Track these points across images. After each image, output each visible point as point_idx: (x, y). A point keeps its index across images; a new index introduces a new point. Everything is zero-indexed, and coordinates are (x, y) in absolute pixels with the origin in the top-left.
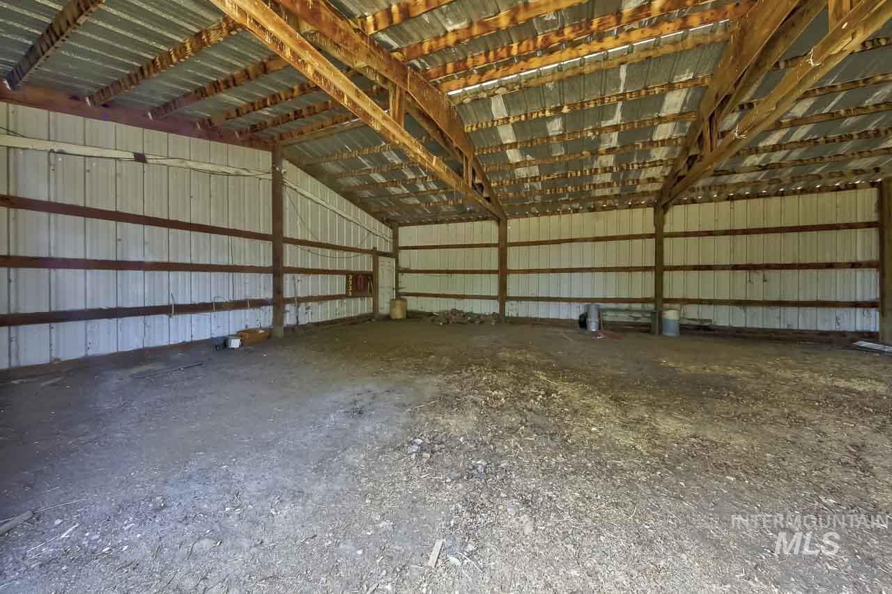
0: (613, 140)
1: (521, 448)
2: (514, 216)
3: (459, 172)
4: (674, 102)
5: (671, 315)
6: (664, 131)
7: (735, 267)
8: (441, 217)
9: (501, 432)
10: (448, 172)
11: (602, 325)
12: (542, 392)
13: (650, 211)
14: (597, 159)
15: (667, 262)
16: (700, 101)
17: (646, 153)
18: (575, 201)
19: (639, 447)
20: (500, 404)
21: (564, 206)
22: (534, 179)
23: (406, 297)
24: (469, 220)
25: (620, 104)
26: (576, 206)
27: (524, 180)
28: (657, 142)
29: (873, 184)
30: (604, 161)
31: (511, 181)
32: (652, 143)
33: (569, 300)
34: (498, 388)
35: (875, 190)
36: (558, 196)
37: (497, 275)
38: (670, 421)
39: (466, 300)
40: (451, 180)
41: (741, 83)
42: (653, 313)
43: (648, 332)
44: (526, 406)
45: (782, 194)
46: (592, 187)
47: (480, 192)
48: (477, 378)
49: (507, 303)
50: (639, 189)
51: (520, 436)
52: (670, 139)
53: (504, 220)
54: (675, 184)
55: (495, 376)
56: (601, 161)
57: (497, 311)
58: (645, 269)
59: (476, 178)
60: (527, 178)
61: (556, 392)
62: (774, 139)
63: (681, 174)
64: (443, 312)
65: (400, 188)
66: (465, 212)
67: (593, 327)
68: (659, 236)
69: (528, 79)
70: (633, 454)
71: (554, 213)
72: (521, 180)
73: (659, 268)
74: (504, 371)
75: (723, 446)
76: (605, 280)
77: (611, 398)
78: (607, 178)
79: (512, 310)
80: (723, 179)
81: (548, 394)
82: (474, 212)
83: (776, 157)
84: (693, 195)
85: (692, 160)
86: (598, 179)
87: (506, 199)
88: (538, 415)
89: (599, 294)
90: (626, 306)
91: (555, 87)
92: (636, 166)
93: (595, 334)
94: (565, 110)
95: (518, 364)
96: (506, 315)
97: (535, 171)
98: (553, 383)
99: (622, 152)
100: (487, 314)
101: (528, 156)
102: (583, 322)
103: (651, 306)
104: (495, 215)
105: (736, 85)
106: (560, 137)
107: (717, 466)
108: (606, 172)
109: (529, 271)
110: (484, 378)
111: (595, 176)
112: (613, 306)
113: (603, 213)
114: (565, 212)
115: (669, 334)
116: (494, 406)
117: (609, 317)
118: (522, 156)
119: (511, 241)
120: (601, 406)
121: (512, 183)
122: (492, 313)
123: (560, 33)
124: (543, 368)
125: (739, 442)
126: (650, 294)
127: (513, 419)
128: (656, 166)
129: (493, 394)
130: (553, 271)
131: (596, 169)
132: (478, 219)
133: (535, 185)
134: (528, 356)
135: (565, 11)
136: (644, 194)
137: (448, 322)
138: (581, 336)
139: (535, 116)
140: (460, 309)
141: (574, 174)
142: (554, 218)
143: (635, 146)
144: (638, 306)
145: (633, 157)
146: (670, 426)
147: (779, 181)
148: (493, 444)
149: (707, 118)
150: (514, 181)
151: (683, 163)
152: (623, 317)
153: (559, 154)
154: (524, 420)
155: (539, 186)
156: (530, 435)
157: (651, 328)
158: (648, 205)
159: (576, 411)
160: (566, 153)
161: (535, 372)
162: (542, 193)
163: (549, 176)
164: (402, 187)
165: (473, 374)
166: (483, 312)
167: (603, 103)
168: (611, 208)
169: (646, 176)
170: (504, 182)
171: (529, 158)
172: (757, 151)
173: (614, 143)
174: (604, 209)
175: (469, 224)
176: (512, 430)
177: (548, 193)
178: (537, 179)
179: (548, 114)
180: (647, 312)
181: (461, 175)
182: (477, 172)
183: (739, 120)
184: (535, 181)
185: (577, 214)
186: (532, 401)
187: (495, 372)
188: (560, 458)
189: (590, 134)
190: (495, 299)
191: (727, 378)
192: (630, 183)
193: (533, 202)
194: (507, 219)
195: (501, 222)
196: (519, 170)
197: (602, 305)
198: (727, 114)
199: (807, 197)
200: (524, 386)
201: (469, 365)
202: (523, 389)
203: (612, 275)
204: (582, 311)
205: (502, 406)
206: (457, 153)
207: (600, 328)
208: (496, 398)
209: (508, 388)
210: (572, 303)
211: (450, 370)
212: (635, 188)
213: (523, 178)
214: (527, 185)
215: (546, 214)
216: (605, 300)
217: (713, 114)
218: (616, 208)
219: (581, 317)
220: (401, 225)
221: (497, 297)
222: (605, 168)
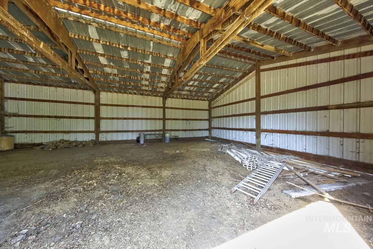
0: (148, 69)
1: (105, 205)
2: (104, 91)
3: (65, 58)
4: (168, 62)
5: (167, 135)
6: (165, 71)
7: (183, 120)
8: (51, 83)
9: (93, 201)
10: (54, 55)
11: (146, 141)
12: (118, 175)
13: (161, 98)
14: (143, 75)
15: (166, 117)
16: (175, 65)
17: (160, 78)
18: (135, 89)
19: (156, 184)
20: (93, 187)
21: (130, 91)
22: (115, 75)
23: (15, 134)
24: (73, 88)
25: (151, 56)
26: (135, 91)
27: (110, 74)
28: (163, 74)
29: (208, 100)
30: (146, 76)
31: (102, 73)
32: (162, 74)
33: (132, 131)
34: (92, 179)
35: (208, 102)
36: (126, 86)
37: (94, 120)
38: (166, 171)
39: (71, 134)
40: (59, 62)
41: (184, 64)
42: (162, 135)
43: (161, 142)
44: (108, 183)
45: (193, 99)
46: (141, 86)
47: (82, 74)
48: (79, 177)
49: (100, 134)
50: (158, 90)
51: (104, 199)
52: (167, 75)
53: (99, 92)
54: (168, 91)
55: (91, 173)
56: (144, 76)
57: (94, 139)
58: (160, 119)
59: (78, 65)
60: (111, 74)
61: (124, 172)
62: (191, 83)
63: (170, 88)
64: (53, 143)
65: (7, 54)
66: (71, 83)
67: (142, 142)
68: (164, 108)
69: (111, 26)
70: (154, 188)
71: (125, 93)
72: (108, 74)
73: (164, 119)
74: (97, 169)
75: (179, 175)
76: (147, 123)
77: (147, 169)
78: (147, 83)
79: (103, 137)
80: (181, 92)
81: (120, 174)
82: (77, 84)
83: (192, 88)
84: (173, 95)
85: (173, 84)
86: (144, 82)
87: (99, 81)
88: (115, 186)
89: (144, 129)
90: (154, 133)
91: (124, 36)
92: (157, 81)
93: (143, 145)
94: (129, 49)
95: (105, 164)
96: (100, 140)
97: (115, 71)
98: (123, 169)
99: (152, 74)
100: (87, 141)
101: (111, 63)
102: (138, 141)
103: (162, 132)
104: (92, 88)
105: (183, 63)
106: (127, 60)
107: (177, 182)
108: (146, 80)
109: (113, 118)
110: (83, 176)
111: (142, 81)
112: (149, 133)
113: (146, 96)
114: (130, 93)
115: (167, 142)
116: (90, 189)
117: (148, 137)
118: (108, 62)
119: (102, 103)
120: (143, 173)
121: (103, 74)
122: (90, 140)
123: (126, 13)
124: (118, 163)
125: (183, 172)
126: (162, 128)
127: (101, 192)
128: (162, 83)
129: (89, 183)
130: (125, 119)
131: (143, 78)
132: (80, 89)
133: (116, 78)
134: (112, 159)
135: (128, 5)
136: (160, 92)
137: (57, 148)
138: (137, 146)
139: (114, 45)
140: (67, 139)
141: (134, 78)
142: (125, 95)
143: (156, 73)
144: (157, 133)
145: (156, 78)
146: (166, 173)
147: (192, 95)
148: (87, 210)
149: (176, 71)
150: (104, 74)
151: (170, 84)
152: (153, 137)
153: (127, 67)
154: (107, 191)
155: (117, 79)
156: (110, 197)
157: (161, 140)
158: (160, 96)
159: (133, 178)
160: (130, 68)
161: (115, 166)
162: (119, 82)
163: (122, 76)
164: (8, 54)
165: (76, 176)
166: (84, 140)
167: (144, 52)
168: (148, 95)
169: (160, 86)
170: (98, 72)
171: (112, 64)
172: (188, 86)
173: (149, 70)
174: (146, 95)
175: (74, 90)
176: (100, 198)
177: (122, 83)
178: (117, 76)
179: (121, 47)
180: (161, 134)
181: (67, 60)
182: (78, 61)
183: (184, 75)
184: (115, 76)
185: (135, 95)
186: (112, 180)
187: (91, 171)
188: (125, 201)
189: (140, 63)
190: (93, 133)
191: (181, 153)
192: (155, 87)
193: (114, 85)
194: (100, 92)
195: (96, 92)
196: (106, 68)
197: (146, 133)
198: (181, 72)
199: (198, 101)
200: (108, 174)
201: (73, 170)
202: (107, 176)
203: (149, 121)
204: (138, 136)
205: (95, 187)
206: (63, 47)
207: (144, 142)
208: (91, 184)
209: (98, 177)
210: (134, 133)
211: (56, 177)
212: (157, 89)
213: (109, 73)
214: (111, 77)
215: (122, 93)
216: (147, 131)
217: (178, 71)
218: (150, 95)
219: (137, 138)
220: (6, 81)
221: (94, 131)
222: (146, 79)
